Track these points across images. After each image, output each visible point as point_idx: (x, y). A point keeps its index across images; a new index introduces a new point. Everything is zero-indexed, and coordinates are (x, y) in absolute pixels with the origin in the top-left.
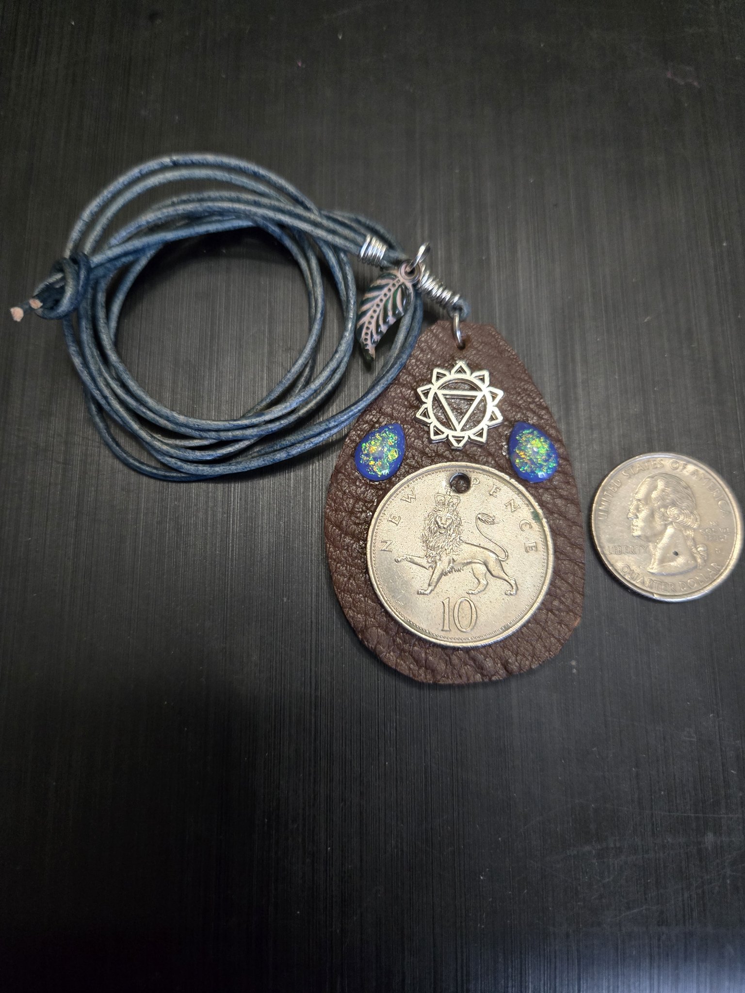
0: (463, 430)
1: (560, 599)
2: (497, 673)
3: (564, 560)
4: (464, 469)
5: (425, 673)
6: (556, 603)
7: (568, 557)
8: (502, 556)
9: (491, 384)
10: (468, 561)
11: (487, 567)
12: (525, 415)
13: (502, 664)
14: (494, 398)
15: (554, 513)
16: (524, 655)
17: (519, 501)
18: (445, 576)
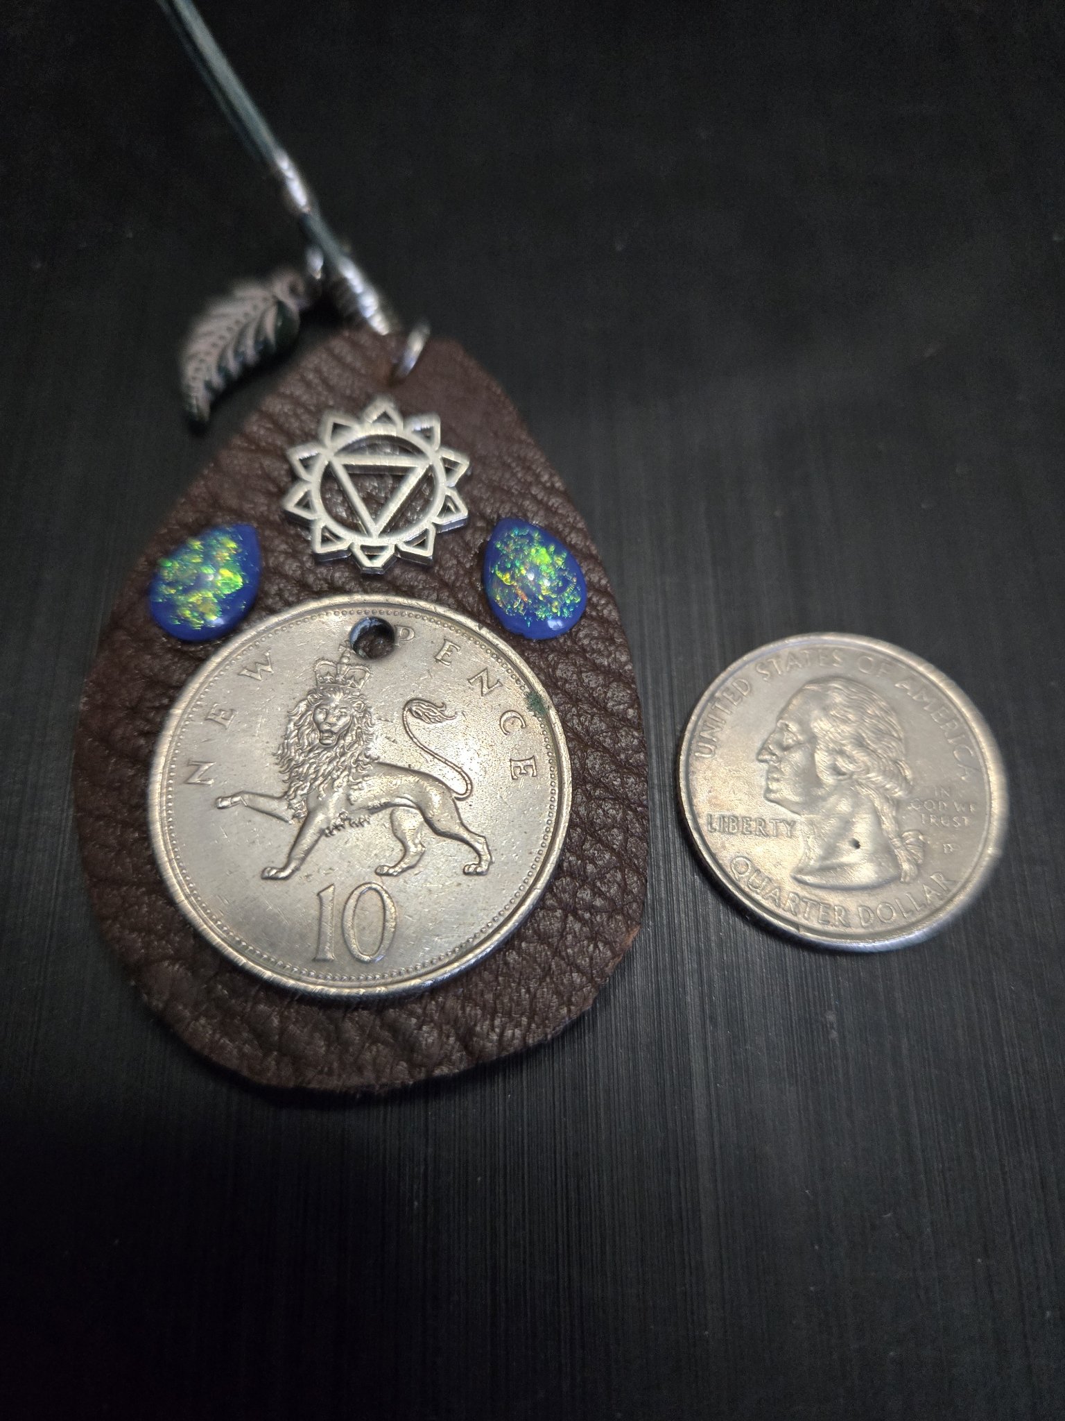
0: (385, 532)
1: (594, 885)
2: (447, 1059)
3: (604, 800)
4: (384, 609)
5: (278, 1063)
6: (586, 894)
7: (611, 793)
8: (459, 786)
9: (445, 443)
10: (383, 801)
11: (423, 814)
12: (520, 507)
13: (459, 1038)
14: (449, 471)
15: (581, 700)
16: (508, 1014)
17: (499, 670)
18: (327, 836)
